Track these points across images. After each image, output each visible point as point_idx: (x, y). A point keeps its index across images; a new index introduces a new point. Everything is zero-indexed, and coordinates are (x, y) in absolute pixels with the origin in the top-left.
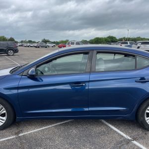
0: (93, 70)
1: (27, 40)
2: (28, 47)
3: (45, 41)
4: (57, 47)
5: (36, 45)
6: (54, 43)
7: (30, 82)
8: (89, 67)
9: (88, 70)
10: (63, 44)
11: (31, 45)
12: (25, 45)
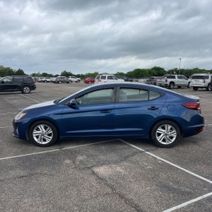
0: (117, 100)
1: (41, 73)
2: (44, 82)
3: (67, 74)
4: (82, 82)
5: (54, 79)
6: (78, 76)
7: (70, 110)
8: (113, 98)
9: (113, 101)
10: (90, 78)
11: (48, 80)
12: (40, 80)
